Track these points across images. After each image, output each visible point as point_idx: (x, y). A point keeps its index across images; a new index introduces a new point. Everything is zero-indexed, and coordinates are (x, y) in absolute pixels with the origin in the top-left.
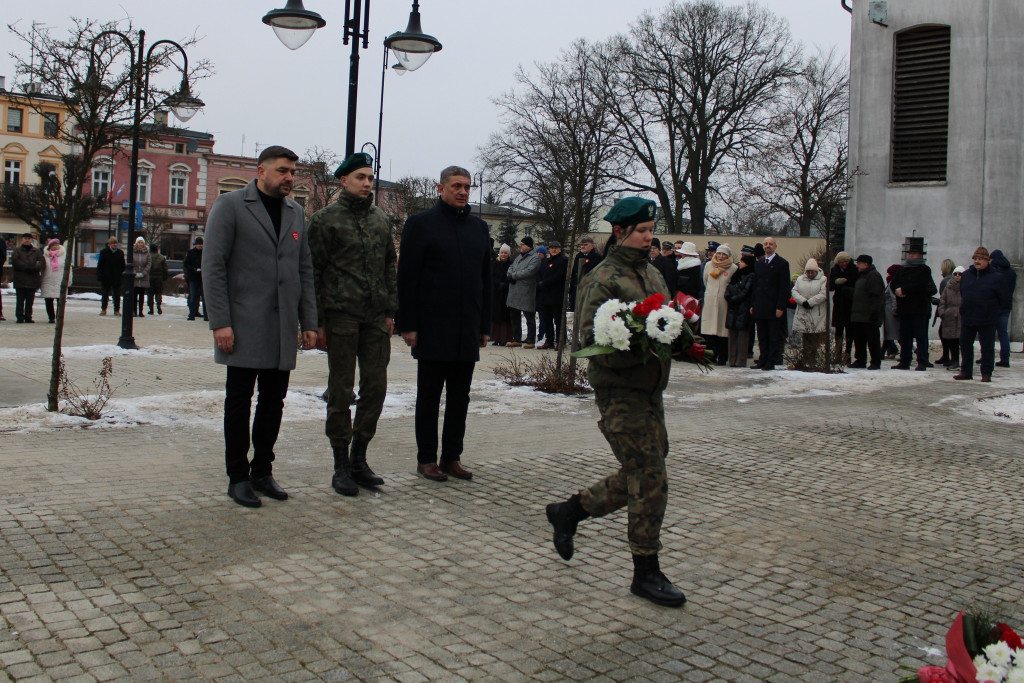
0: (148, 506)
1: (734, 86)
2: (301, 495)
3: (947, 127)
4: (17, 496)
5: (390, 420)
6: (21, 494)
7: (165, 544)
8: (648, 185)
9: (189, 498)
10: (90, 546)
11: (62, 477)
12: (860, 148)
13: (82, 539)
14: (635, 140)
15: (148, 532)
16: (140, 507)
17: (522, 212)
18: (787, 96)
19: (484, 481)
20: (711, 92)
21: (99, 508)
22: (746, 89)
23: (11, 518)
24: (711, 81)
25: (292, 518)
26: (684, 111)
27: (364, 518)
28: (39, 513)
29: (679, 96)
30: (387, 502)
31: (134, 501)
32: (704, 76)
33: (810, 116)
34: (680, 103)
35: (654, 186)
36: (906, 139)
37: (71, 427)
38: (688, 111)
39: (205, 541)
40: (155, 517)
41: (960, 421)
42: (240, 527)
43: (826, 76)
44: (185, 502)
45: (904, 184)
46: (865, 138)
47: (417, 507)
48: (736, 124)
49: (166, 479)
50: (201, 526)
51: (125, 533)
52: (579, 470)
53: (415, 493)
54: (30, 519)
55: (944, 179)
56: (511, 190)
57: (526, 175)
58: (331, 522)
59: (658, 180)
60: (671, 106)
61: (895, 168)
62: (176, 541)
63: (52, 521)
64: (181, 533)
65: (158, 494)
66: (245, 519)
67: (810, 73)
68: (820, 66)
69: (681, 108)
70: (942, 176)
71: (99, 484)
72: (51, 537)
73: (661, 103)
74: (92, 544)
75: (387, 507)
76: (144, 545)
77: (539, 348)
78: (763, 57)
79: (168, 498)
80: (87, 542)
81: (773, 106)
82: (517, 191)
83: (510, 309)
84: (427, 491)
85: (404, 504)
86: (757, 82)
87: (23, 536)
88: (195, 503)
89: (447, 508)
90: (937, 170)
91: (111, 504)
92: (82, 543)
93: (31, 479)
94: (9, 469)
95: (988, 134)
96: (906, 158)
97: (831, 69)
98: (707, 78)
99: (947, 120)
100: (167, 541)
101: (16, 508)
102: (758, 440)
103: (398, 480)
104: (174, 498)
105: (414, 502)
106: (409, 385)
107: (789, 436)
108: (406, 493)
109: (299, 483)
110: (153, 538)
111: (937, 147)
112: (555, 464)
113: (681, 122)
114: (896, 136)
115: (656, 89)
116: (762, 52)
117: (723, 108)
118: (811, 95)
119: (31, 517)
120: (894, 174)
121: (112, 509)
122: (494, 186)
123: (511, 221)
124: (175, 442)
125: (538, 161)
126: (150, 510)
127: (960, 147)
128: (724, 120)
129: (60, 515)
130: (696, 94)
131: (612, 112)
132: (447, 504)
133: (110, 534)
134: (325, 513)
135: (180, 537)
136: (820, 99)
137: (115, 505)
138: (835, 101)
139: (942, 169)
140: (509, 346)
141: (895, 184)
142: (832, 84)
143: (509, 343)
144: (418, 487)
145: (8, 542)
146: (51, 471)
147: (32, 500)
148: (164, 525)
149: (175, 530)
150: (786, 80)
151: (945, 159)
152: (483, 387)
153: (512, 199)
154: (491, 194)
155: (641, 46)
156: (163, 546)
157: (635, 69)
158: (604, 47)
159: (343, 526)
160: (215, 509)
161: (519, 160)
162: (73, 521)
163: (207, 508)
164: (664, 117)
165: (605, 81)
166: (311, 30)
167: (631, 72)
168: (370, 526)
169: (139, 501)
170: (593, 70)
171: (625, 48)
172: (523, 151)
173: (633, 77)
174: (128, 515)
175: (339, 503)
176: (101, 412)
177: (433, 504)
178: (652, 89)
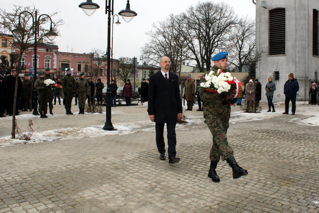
0: (51, 170)
1: (218, 27)
2: (102, 163)
3: (285, 38)
7: (59, 184)
8: (193, 58)
11: (19, 162)
12: (260, 45)
13: (30, 185)
14: (189, 44)
15: (53, 180)
16: (49, 171)
17: (155, 67)
18: (234, 30)
20: (211, 29)
22: (221, 28)
24: (211, 26)
25: (101, 171)
26: (204, 35)
27: (125, 170)
28: (13, 176)
29: (202, 31)
30: (131, 163)
31: (46, 169)
32: (209, 25)
33: (241, 36)
34: (202, 33)
35: (195, 58)
36: (273, 42)
37: (21, 144)
38: (205, 35)
39: (73, 182)
40: (54, 174)
41: (299, 126)
42: (84, 176)
43: (245, 24)
44: (64, 168)
45: (273, 55)
46: (261, 42)
47: (141, 165)
48: (219, 39)
51: (44, 181)
52: (190, 149)
53: (140, 160)
54: (9, 178)
55: (285, 54)
56: (152, 60)
57: (156, 56)
58: (114, 172)
59: (196, 56)
60: (199, 34)
61: (270, 51)
62: (63, 183)
63: (18, 179)
64: (65, 179)
65: (54, 166)
66: (86, 173)
67: (240, 23)
68: (243, 21)
69: (202, 34)
70: (284, 53)
72: (18, 185)
73: (196, 33)
74: (34, 186)
75: (132, 165)
76: (52, 185)
78: (226, 19)
79: (58, 167)
80: (32, 186)
81: (230, 33)
82: (154, 61)
84: (143, 159)
86: (225, 26)
88: (68, 168)
89: (151, 164)
90: (282, 51)
91: (38, 171)
92: (30, 186)
95: (297, 40)
96: (273, 48)
97: (247, 22)
98: (210, 25)
99: (285, 36)
100: (60, 183)
102: (242, 135)
103: (133, 155)
104: (60, 167)
105: (141, 163)
107: (251, 134)
108: (137, 160)
109: (101, 159)
110: (55, 182)
111: (282, 44)
112: (182, 147)
113: (202, 38)
114: (270, 41)
115: (195, 29)
116: (226, 17)
117: (215, 34)
118: (241, 30)
120: (270, 53)
121: (39, 173)
122: (146, 59)
123: (152, 70)
125: (160, 51)
126: (52, 172)
127: (289, 44)
128: (215, 38)
129: (21, 176)
130: (207, 30)
131: (182, 36)
132: (151, 163)
133: (39, 182)
134: (112, 169)
135: (64, 181)
136: (244, 31)
137: (40, 171)
138: (248, 31)
139: (284, 51)
141: (270, 55)
142: (247, 26)
144: (140, 158)
146: (15, 160)
148: (57, 177)
149: (62, 179)
150: (233, 25)
151: (285, 48)
153: (152, 63)
154: (145, 62)
155: (190, 16)
156: (59, 185)
157: (188, 23)
158: (179, 16)
159: (119, 173)
160: (74, 170)
161: (154, 51)
162: (26, 178)
163: (72, 170)
164: (197, 37)
165: (180, 26)
166: (95, 9)
167: (187, 24)
168: (128, 173)
169: (48, 169)
170: (176, 23)
171: (185, 17)
172: (155, 48)
173: (188, 25)
174: (45, 174)
175: (116, 165)
176: (30, 138)
177: (147, 163)
178: (194, 29)
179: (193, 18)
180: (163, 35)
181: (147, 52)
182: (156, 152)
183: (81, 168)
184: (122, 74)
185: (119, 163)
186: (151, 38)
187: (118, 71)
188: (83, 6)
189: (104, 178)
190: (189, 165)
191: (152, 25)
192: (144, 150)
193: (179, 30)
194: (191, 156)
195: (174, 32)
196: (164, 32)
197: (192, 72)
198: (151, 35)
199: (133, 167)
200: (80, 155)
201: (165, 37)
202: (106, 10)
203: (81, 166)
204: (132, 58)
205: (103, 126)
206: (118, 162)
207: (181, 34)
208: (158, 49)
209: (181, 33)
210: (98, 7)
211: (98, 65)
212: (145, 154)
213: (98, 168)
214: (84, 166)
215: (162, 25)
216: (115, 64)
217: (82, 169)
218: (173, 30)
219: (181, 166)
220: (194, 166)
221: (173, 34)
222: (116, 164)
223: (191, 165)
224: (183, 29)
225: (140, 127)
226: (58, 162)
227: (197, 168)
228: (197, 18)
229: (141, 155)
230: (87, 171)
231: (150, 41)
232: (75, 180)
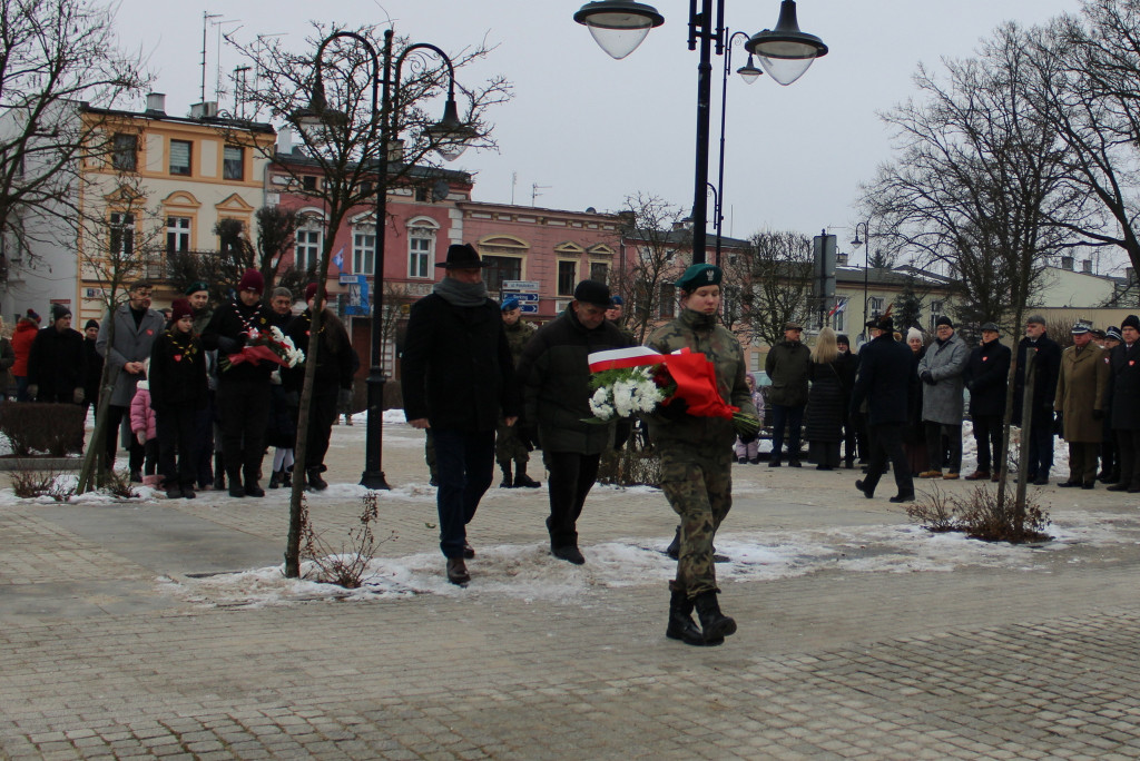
0: (452, 703)
2: (657, 687)
4: (268, 693)
5: (767, 582)
6: (274, 690)
7: (484, 752)
8: (1113, 235)
9: (506, 693)
10: (383, 757)
11: (323, 666)
13: (370, 748)
14: (1091, 170)
15: (457, 738)
16: (440, 705)
19: (912, 664)
21: (384, 707)
23: (267, 721)
25: (652, 717)
27: (751, 715)
28: (305, 714)
30: (778, 693)
31: (431, 697)
35: (1122, 236)
37: (322, 599)
39: (538, 748)
40: (463, 718)
42: (581, 730)
44: (501, 697)
47: (821, 700)
49: (467, 667)
50: (529, 729)
51: (426, 740)
53: (816, 680)
54: (293, 721)
56: (911, 247)
58: (706, 721)
59: (1127, 229)
62: (499, 749)
63: (324, 724)
64: (504, 738)
65: (461, 687)
66: (588, 719)
71: (378, 676)
72: (327, 746)
73: (1129, 115)
74: (385, 754)
75: (780, 700)
76: (457, 754)
77: (968, 478)
79: (476, 692)
80: (378, 751)
82: (920, 248)
83: (927, 421)
84: (832, 678)
85: (803, 695)
87: (289, 745)
88: (515, 698)
89: (863, 700)
91: (400, 701)
92: (371, 753)
93: (282, 670)
94: (249, 656)
100: (487, 749)
101: (272, 709)
103: (790, 663)
104: (485, 692)
105: (820, 692)
106: (787, 533)
109: (652, 669)
110: (466, 746)
112: (1007, 639)
115: (1123, 94)
119: (294, 720)
121: (403, 708)
124: (469, 617)
126: (455, 708)
129: (334, 717)
133: (406, 740)
134: (696, 709)
135: (503, 743)
137: (406, 703)
140: (923, 477)
143: (924, 473)
145: (270, 752)
146: (307, 659)
147: (290, 697)
148: (476, 727)
149: (495, 734)
152: (893, 534)
153: (912, 261)
154: (878, 253)
155: (1098, 31)
156: (482, 756)
157: (1088, 65)
158: (1044, 34)
159: (724, 726)
160: (543, 706)
161: (922, 202)
162: (353, 724)
163: (533, 705)
164: (1135, 136)
165: (1047, 83)
166: (644, 30)
167: (1086, 71)
168: (761, 726)
169: (437, 696)
170: (1028, 68)
171: (1076, 36)
172: (927, 189)
173: (1088, 77)
174: (426, 716)
175: (713, 696)
176: (361, 577)
177: (843, 695)
178: (1117, 95)
179: (1114, 40)
180: (967, 126)
181: (887, 208)
182: (888, 653)
183: (571, 699)
184: (764, 312)
185: (728, 690)
186: (909, 139)
187: (749, 298)
188: (594, 18)
189: (662, 742)
190: (1024, 709)
191: (916, 77)
192: (838, 646)
193: (1046, 99)
194: (1042, 676)
195: (1019, 109)
196: (973, 109)
197: (1107, 307)
198: (910, 124)
199: (784, 706)
200: (567, 652)
201: (973, 134)
202: (693, 34)
203: (572, 695)
204: (810, 236)
205: (666, 543)
206: (725, 685)
207: (1056, 121)
208: (940, 194)
209: (1057, 114)
210: (657, 20)
211: (651, 271)
212: (842, 662)
213: (639, 704)
214: (581, 692)
215: (963, 77)
216: (733, 261)
217: (576, 706)
218: (1013, 98)
219: (991, 710)
220: (1045, 715)
221: (1015, 120)
222: (716, 692)
223: (1033, 709)
224: (1065, 96)
225: (830, 551)
226: (479, 675)
227: (1057, 724)
228: (1132, 41)
229: (823, 665)
230: (595, 711)
231: (901, 155)
232: (545, 741)
